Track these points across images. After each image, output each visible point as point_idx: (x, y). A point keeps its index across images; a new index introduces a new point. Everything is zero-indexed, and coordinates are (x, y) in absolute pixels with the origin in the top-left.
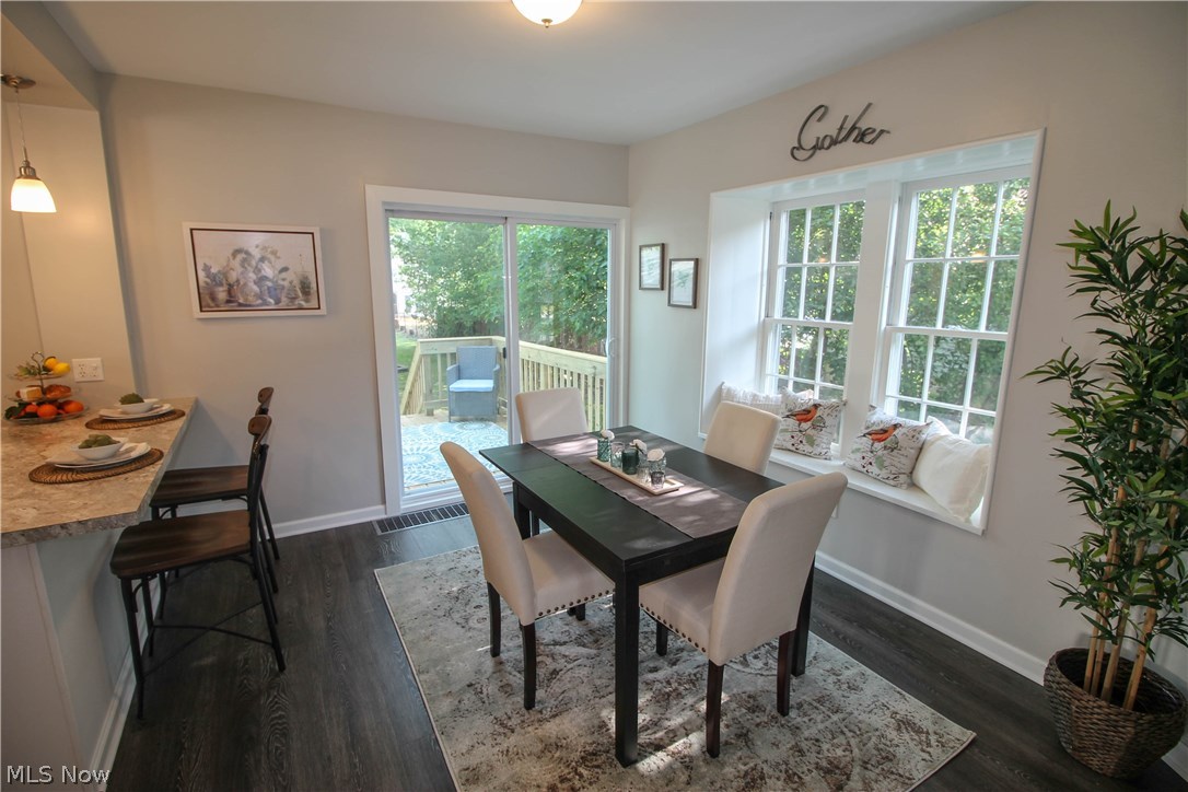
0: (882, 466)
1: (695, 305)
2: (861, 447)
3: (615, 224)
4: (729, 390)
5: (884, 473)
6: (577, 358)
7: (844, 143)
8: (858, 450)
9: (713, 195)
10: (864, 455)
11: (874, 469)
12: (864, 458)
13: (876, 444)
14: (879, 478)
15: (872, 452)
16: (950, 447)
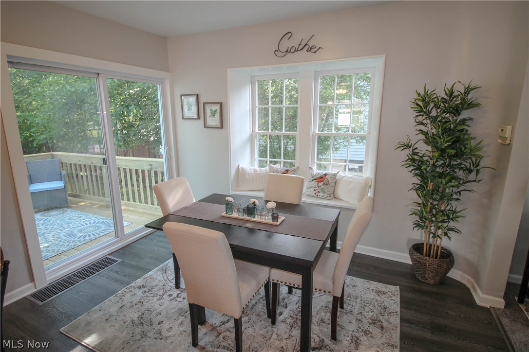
0: (324, 192)
1: (222, 127)
2: (312, 185)
3: (162, 82)
4: (242, 168)
5: (325, 195)
6: (137, 160)
7: (301, 51)
8: (311, 187)
9: (228, 70)
10: (315, 189)
11: (321, 194)
12: (315, 190)
13: (320, 184)
14: (324, 197)
15: (318, 187)
16: (351, 180)
